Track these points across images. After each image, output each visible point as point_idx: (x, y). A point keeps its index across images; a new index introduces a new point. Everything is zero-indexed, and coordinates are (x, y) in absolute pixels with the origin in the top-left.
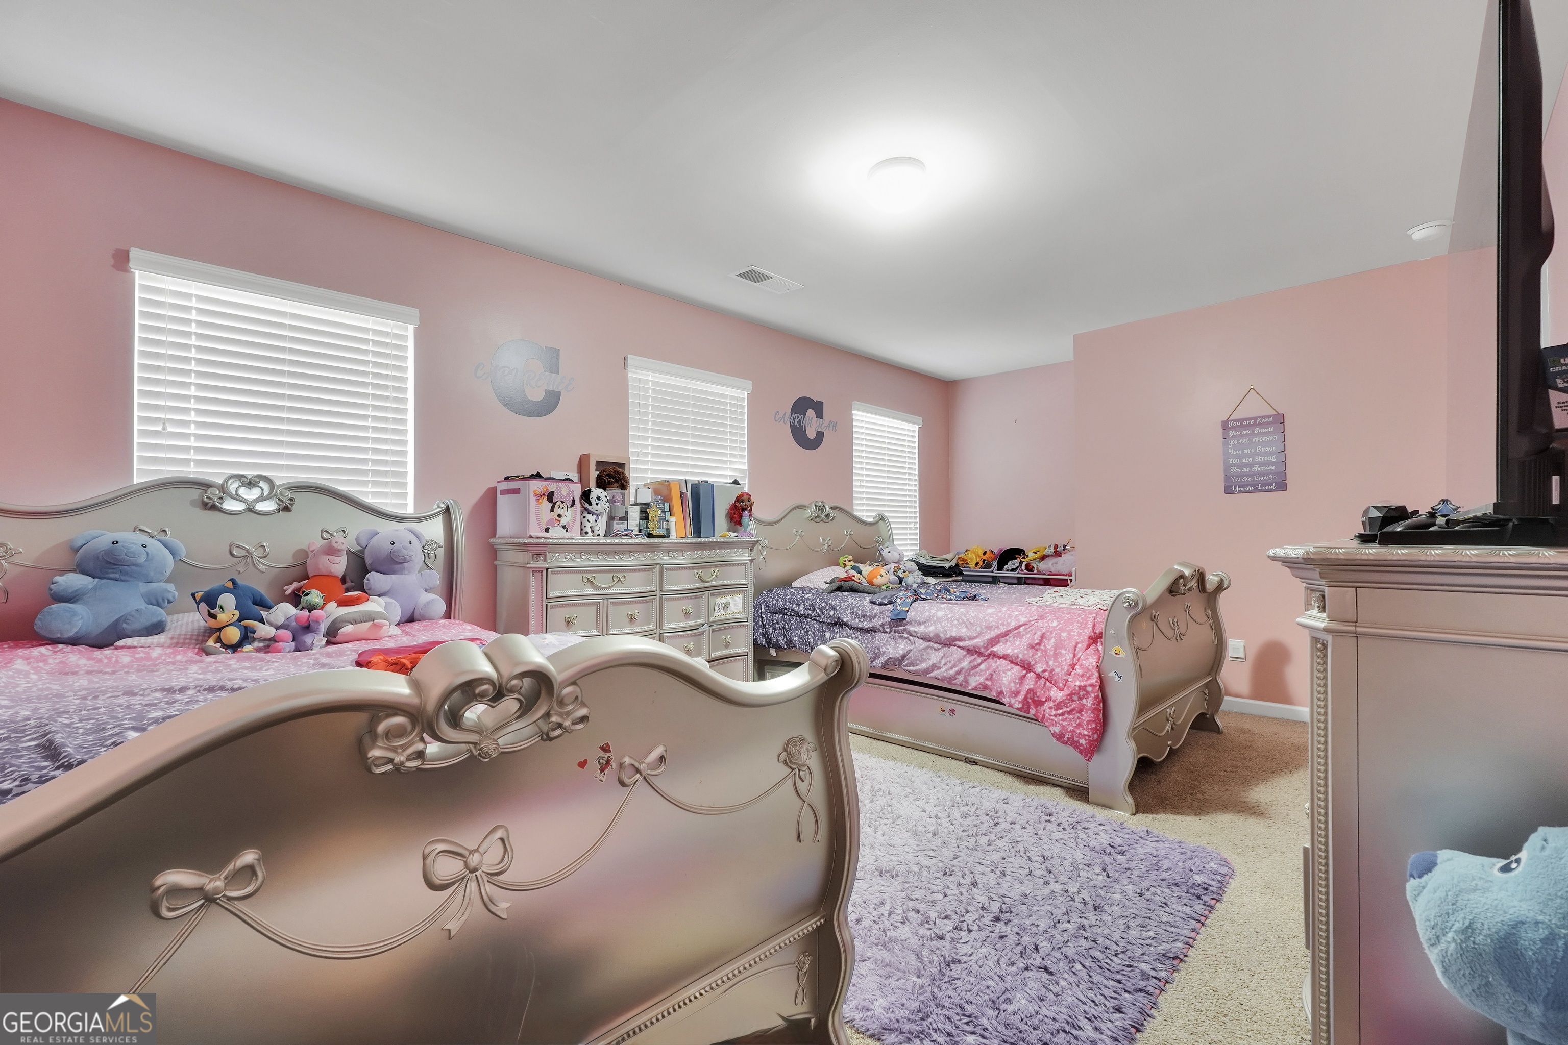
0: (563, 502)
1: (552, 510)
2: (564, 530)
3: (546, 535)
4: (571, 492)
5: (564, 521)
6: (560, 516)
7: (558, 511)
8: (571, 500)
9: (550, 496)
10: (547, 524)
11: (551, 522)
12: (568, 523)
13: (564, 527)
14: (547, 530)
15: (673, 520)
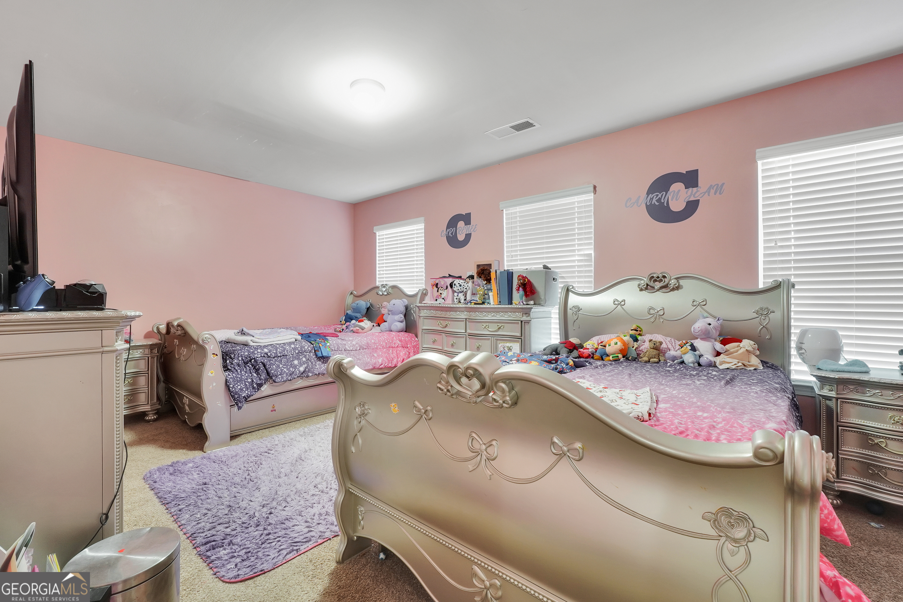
0: (442, 288)
1: (438, 291)
2: (444, 300)
3: (436, 302)
4: (445, 282)
5: (443, 296)
6: (441, 294)
7: (440, 291)
8: (446, 286)
9: (437, 285)
10: (436, 297)
11: (437, 296)
12: (445, 297)
13: (443, 299)
14: (436, 300)
15: (491, 294)
